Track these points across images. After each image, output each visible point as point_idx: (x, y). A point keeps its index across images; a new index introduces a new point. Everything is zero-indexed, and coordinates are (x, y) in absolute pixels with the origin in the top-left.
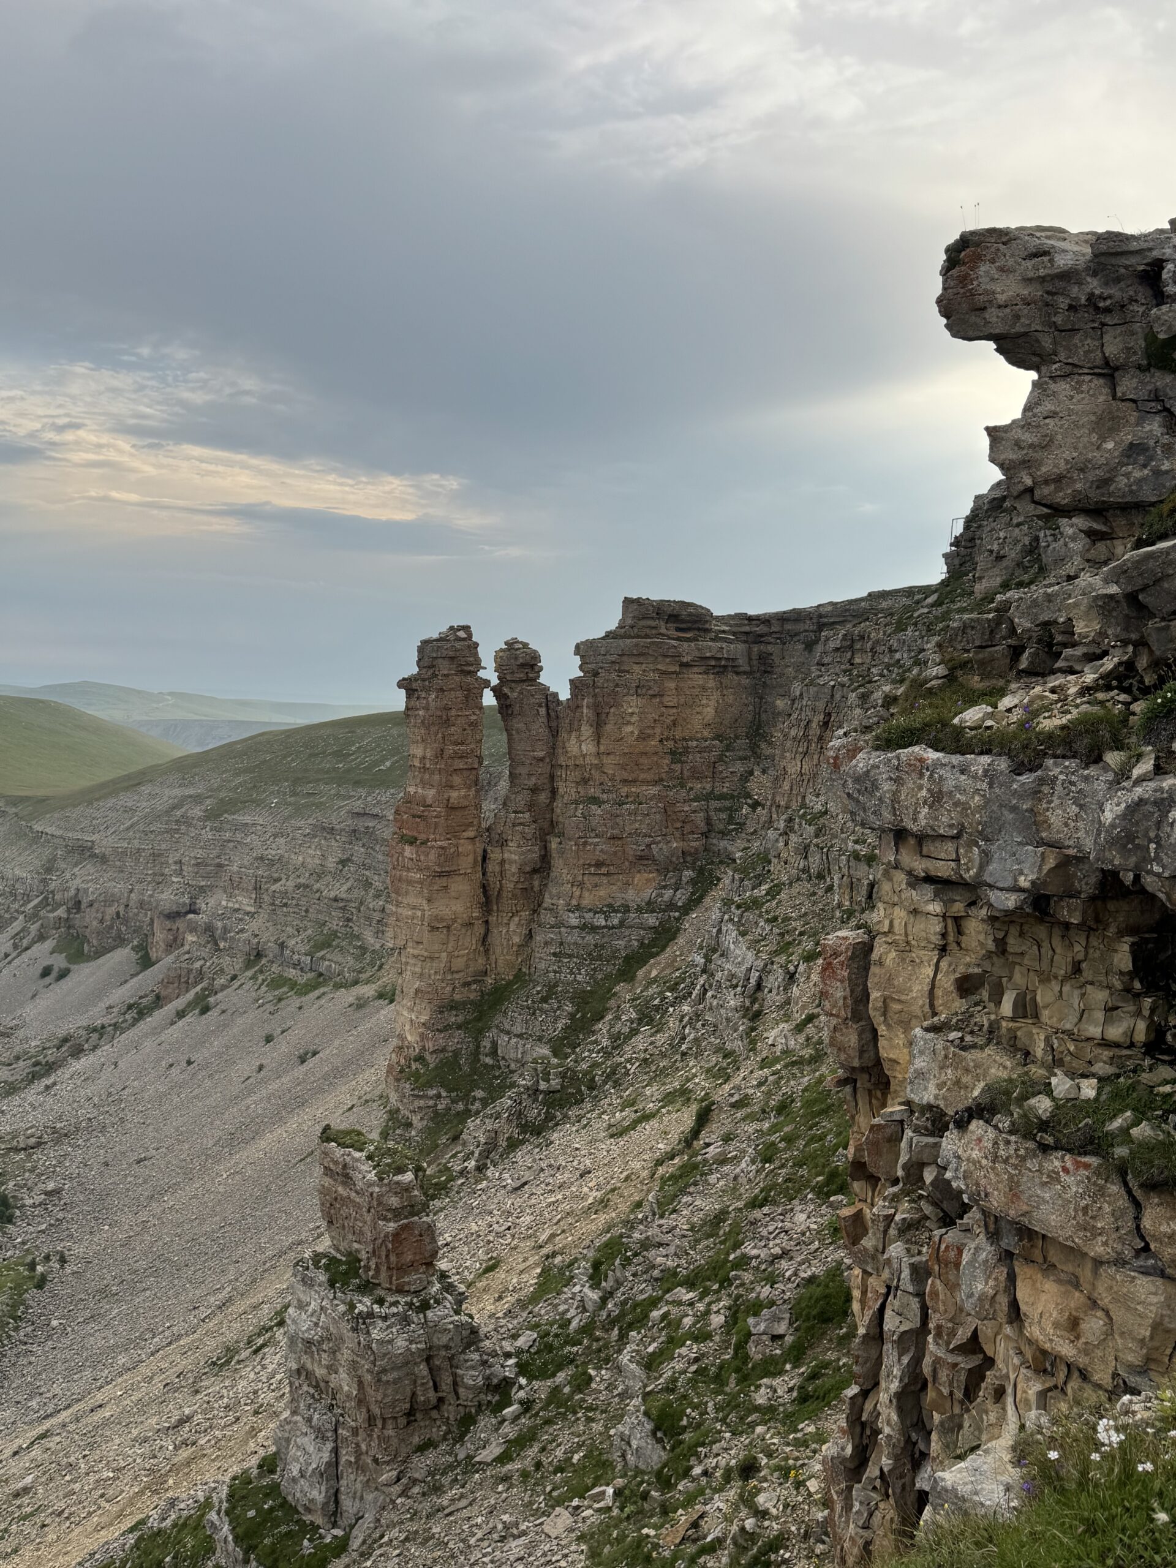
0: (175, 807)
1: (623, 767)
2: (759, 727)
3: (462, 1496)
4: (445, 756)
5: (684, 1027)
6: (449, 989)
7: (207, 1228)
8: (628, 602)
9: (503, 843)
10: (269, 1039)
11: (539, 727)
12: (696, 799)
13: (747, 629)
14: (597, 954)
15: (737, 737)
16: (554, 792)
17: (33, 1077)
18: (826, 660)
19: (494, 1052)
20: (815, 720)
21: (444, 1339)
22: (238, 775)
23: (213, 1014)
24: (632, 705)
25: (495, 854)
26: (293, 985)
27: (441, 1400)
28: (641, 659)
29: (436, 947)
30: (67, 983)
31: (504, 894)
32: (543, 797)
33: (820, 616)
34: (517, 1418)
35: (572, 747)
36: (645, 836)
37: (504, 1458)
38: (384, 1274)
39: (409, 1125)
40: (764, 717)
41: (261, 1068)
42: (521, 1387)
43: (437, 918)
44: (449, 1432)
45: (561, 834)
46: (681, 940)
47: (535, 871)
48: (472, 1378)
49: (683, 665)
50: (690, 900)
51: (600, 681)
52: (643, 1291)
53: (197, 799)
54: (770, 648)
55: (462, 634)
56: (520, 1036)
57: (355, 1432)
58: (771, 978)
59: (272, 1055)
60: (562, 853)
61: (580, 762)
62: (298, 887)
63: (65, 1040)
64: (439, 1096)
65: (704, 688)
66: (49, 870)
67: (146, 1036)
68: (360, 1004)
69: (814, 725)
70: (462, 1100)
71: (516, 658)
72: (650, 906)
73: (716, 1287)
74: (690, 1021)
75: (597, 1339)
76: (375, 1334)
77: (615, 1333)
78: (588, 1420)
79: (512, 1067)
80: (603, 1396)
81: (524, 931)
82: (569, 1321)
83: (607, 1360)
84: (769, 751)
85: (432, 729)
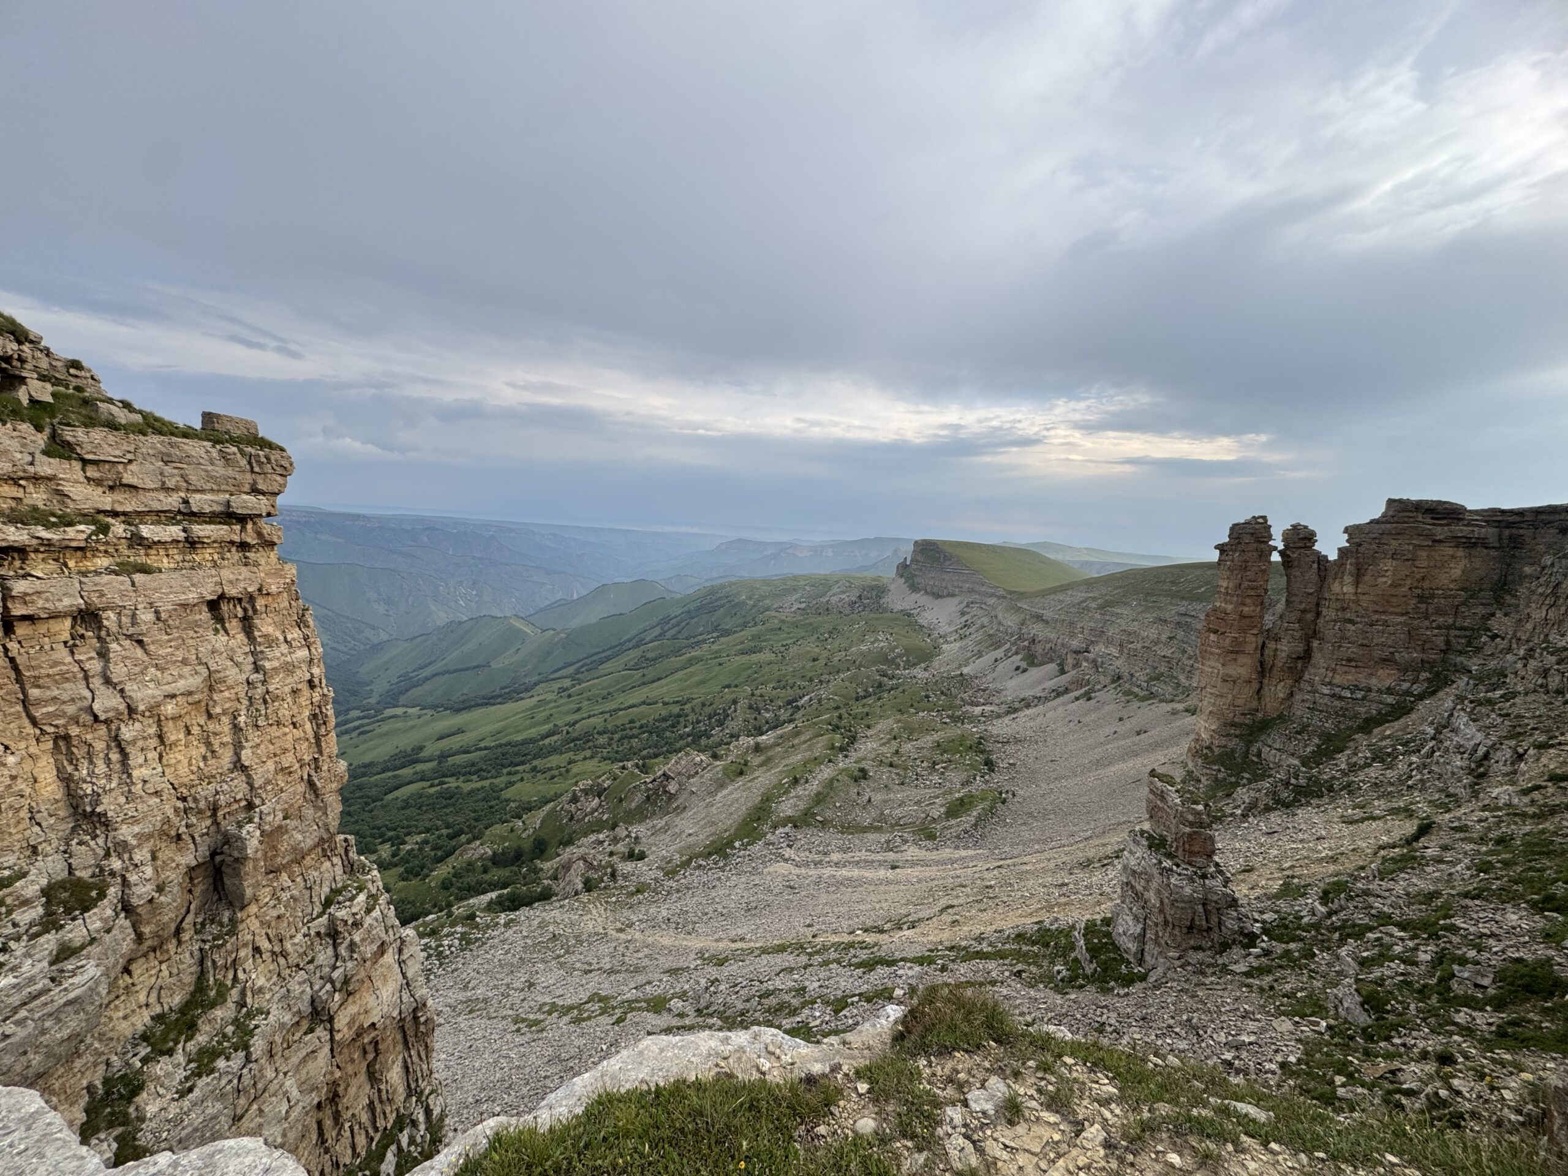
0: (1083, 602)
1: (1376, 603)
2: (1505, 584)
3: (1218, 983)
4: (1243, 587)
5: (1412, 770)
6: (1231, 715)
7: (1082, 800)
8: (1390, 502)
9: (1277, 639)
10: (1121, 719)
11: (1312, 575)
12: (1439, 627)
13: (1500, 518)
14: (1342, 713)
15: (1481, 590)
16: (1318, 614)
17: (1008, 713)
19: (1259, 755)
20: (1565, 583)
21: (1215, 898)
22: (1116, 589)
23: (1093, 702)
24: (1388, 565)
25: (1271, 645)
26: (1136, 696)
27: (1210, 928)
28: (1399, 537)
29: (1225, 690)
30: (1026, 675)
31: (1275, 668)
32: (1310, 616)
34: (1258, 957)
35: (1336, 587)
36: (1390, 647)
37: (1248, 974)
38: (1181, 852)
39: (1199, 781)
40: (1510, 578)
41: (1115, 732)
42: (1263, 941)
43: (1228, 675)
44: (1213, 947)
45: (1322, 639)
46: (1414, 716)
47: (1299, 658)
48: (1231, 924)
49: (1434, 541)
50: (1425, 692)
51: (1362, 549)
52: (1361, 919)
53: (1094, 599)
54: (1522, 532)
55: (1261, 520)
56: (1279, 750)
57: (1156, 925)
58: (1499, 753)
59: (1122, 728)
60: (1321, 650)
61: (1342, 597)
62: (1144, 647)
63: (1023, 700)
64: (1219, 770)
65: (1453, 557)
66: (1022, 624)
67: (1059, 705)
68: (1174, 713)
70: (1235, 776)
71: (1298, 535)
72: (1389, 691)
73: (1425, 936)
74: (1418, 768)
75: (1322, 935)
76: (1173, 880)
77: (1337, 935)
78: (1311, 977)
79: (1271, 765)
80: (1324, 968)
81: (1288, 691)
82: (1302, 917)
83: (1329, 949)
84: (1513, 601)
85: (1235, 572)
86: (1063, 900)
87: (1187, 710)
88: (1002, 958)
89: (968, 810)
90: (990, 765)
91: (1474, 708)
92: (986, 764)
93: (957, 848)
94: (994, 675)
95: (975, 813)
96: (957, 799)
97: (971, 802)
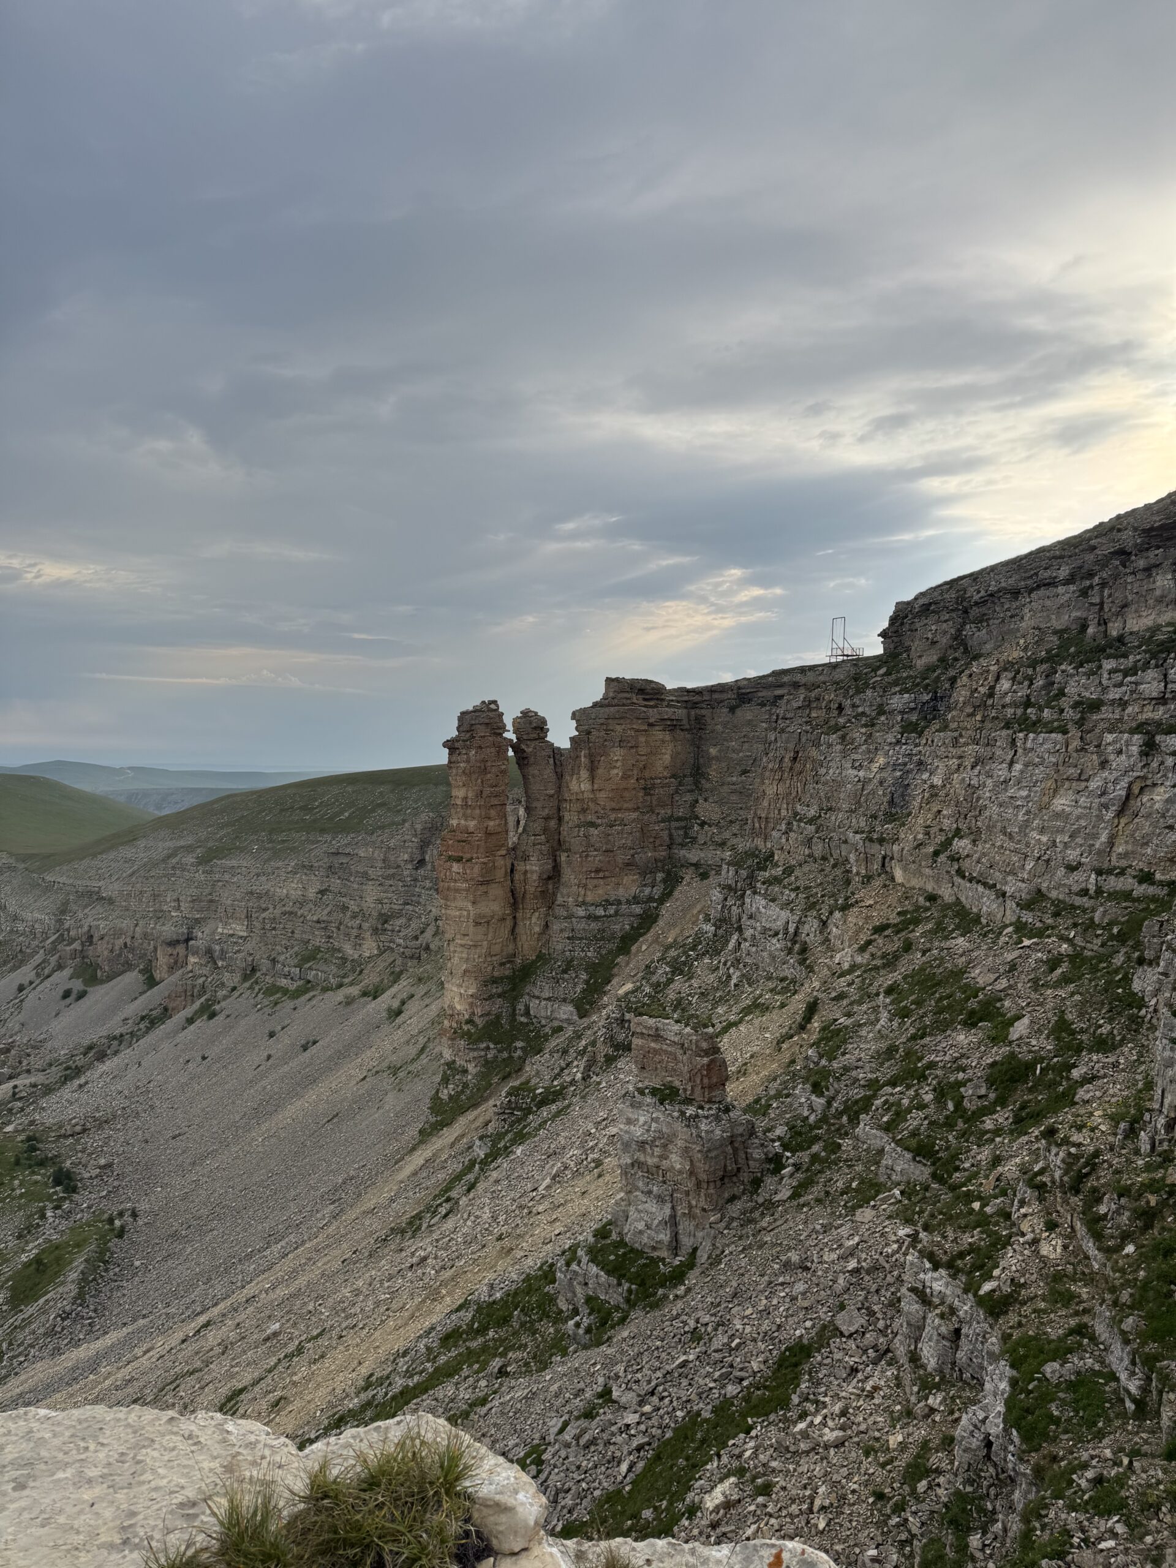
0: (169, 857)
1: (612, 799)
2: (698, 769)
3: (775, 1220)
4: (484, 795)
6: (490, 968)
7: (255, 1178)
8: (609, 681)
9: (526, 858)
10: (272, 1035)
11: (549, 772)
12: (663, 821)
13: (687, 698)
14: (600, 937)
15: (685, 776)
16: (560, 819)
17: (66, 1079)
18: (788, 716)
19: (527, 1013)
20: (787, 756)
21: (741, 1130)
22: (222, 828)
23: (219, 1018)
24: (617, 754)
25: (520, 867)
26: (285, 991)
27: (739, 1169)
28: (622, 721)
29: (479, 937)
30: (85, 1002)
31: (528, 896)
32: (553, 823)
33: (739, 688)
34: (792, 1175)
35: (574, 786)
36: (630, 848)
37: (795, 1195)
38: (698, 1090)
39: (466, 1071)
40: (701, 760)
41: (269, 1057)
42: (788, 1158)
43: (480, 916)
44: (745, 1189)
45: (568, 850)
46: (661, 923)
47: (549, 878)
48: (757, 1154)
49: (651, 725)
50: (663, 894)
51: (592, 738)
52: (857, 1093)
53: (189, 849)
54: (703, 712)
55: (493, 706)
56: (549, 999)
57: (687, 1193)
58: (807, 927)
59: (277, 1047)
60: (569, 863)
61: (580, 797)
62: (284, 914)
63: (90, 1048)
64: (488, 1048)
65: (663, 741)
66: (63, 912)
67: (160, 1040)
68: (349, 1001)
69: (786, 760)
70: (505, 1049)
71: (531, 723)
72: (636, 900)
73: (915, 1082)
74: (733, 965)
75: (834, 1124)
76: (703, 1127)
77: (845, 1119)
78: (849, 1167)
79: (543, 1022)
80: (853, 1153)
81: (543, 923)
82: (807, 1118)
83: (847, 1134)
84: (708, 786)
85: (474, 776)
86: (448, 1274)
87: (365, 994)
88: (451, 1375)
89: (57, 1274)
90: (66, 1180)
91: (767, 890)
92: (57, 1182)
93: (57, 1351)
94: (20, 1018)
95: (74, 1276)
96: (27, 1265)
97: (58, 1260)
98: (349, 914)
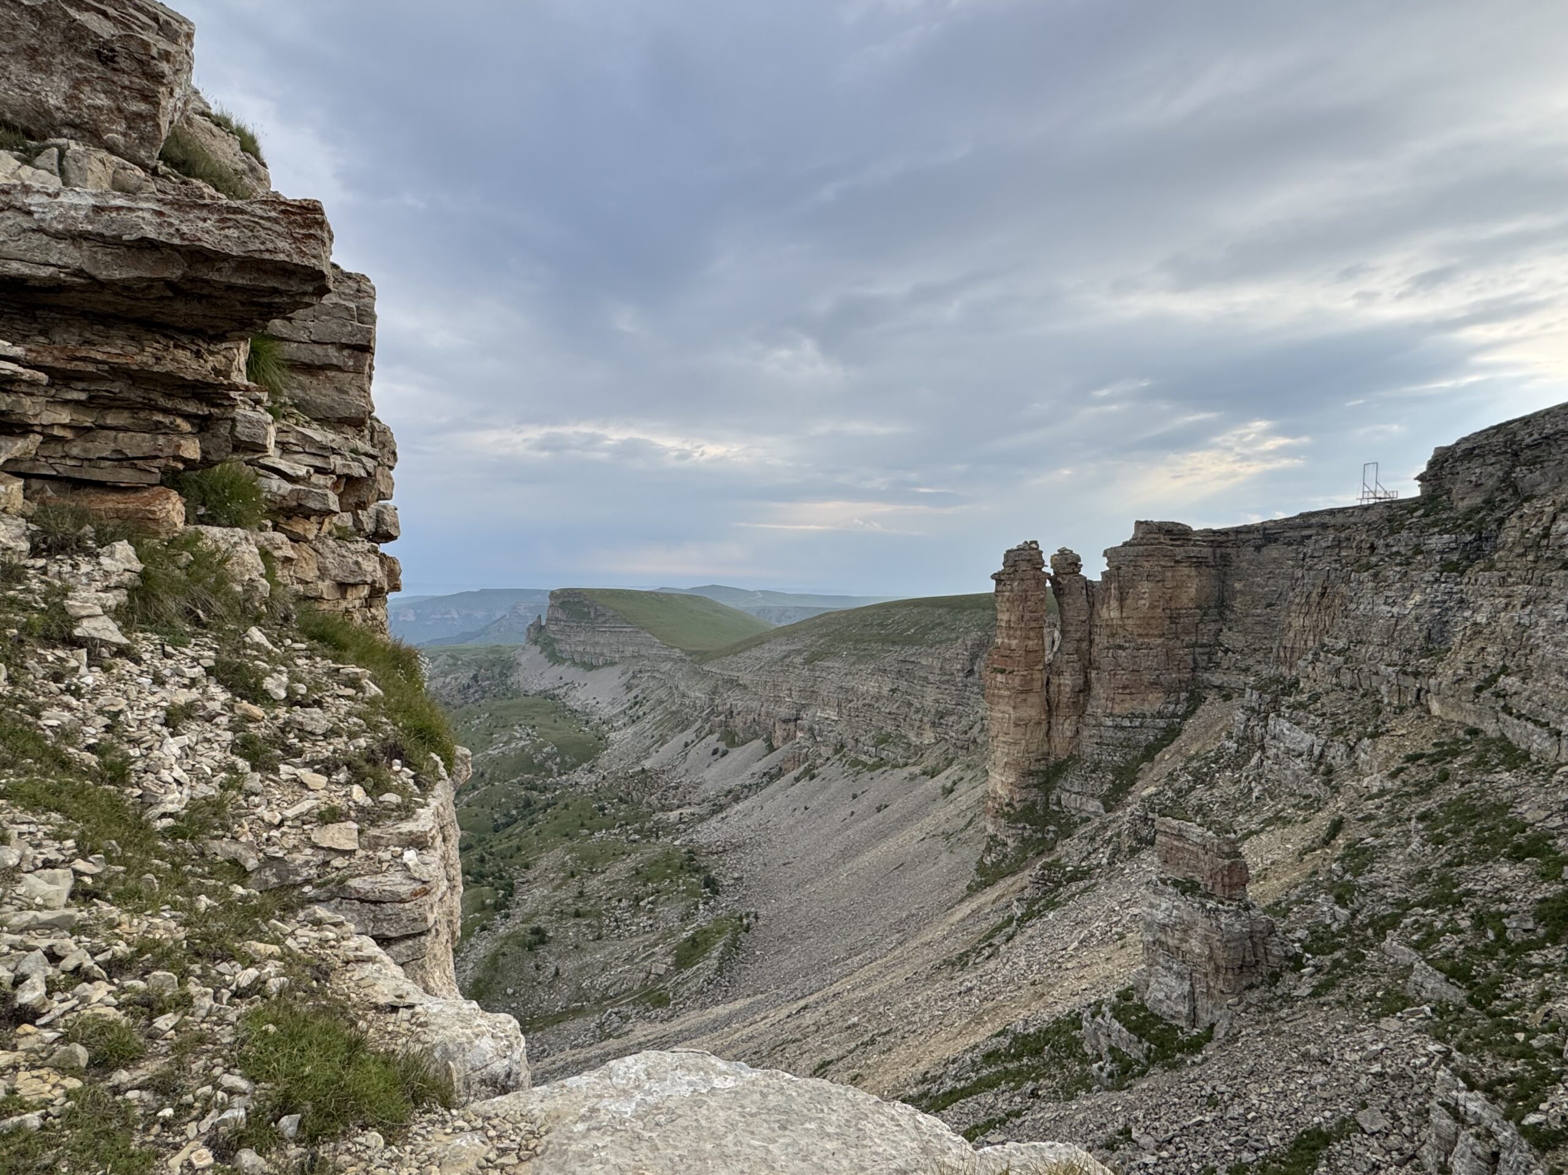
0: (785, 657)
1: (1139, 626)
2: (1223, 601)
3: (1294, 1013)
4: (1025, 619)
5: (1250, 783)
6: (1027, 763)
8: (1139, 524)
9: (1060, 673)
10: (855, 797)
11: (1082, 601)
12: (1187, 647)
13: (1212, 538)
14: (1126, 745)
15: (1209, 607)
16: (1091, 642)
17: (714, 812)
18: (1316, 554)
19: (1059, 803)
20: (1315, 592)
21: (1260, 927)
22: (821, 638)
23: (816, 780)
24: (1145, 587)
25: (1055, 680)
26: (865, 765)
27: (1257, 962)
28: (1149, 559)
29: (1018, 737)
30: (727, 759)
31: (1061, 705)
32: (1084, 645)
33: (1265, 529)
34: (1312, 975)
35: (1104, 613)
36: (1156, 669)
37: (1314, 994)
38: (1219, 887)
39: (1006, 844)
40: (1226, 594)
41: (853, 813)
42: (1308, 959)
43: (1019, 719)
44: (1263, 981)
45: (1098, 668)
46: (1184, 737)
47: (1080, 691)
48: (1277, 951)
49: (1177, 562)
50: (1186, 711)
51: (1122, 573)
53: (799, 652)
54: (1229, 550)
55: (1034, 546)
56: (1078, 793)
57: (1206, 975)
58: (1332, 750)
59: (859, 807)
60: (1099, 680)
61: (1110, 623)
62: (864, 705)
63: (730, 792)
64: (1024, 828)
65: (1189, 576)
66: (714, 693)
67: (777, 791)
68: (913, 778)
69: (1314, 595)
70: (1040, 831)
71: (1066, 559)
72: (1160, 715)
73: (1450, 906)
74: (1254, 779)
75: (1358, 935)
77: (1370, 932)
78: (1374, 976)
79: (1073, 812)
80: (1378, 964)
81: (1074, 729)
82: (1329, 926)
83: (1372, 946)
85: (1016, 603)
86: (989, 1005)
87: (924, 773)
88: (991, 1087)
89: (705, 951)
90: (711, 883)
91: (1291, 714)
92: (707, 886)
93: (704, 1006)
94: (685, 766)
95: (715, 954)
96: (686, 940)
97: (706, 940)
98: (913, 709)
